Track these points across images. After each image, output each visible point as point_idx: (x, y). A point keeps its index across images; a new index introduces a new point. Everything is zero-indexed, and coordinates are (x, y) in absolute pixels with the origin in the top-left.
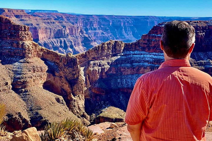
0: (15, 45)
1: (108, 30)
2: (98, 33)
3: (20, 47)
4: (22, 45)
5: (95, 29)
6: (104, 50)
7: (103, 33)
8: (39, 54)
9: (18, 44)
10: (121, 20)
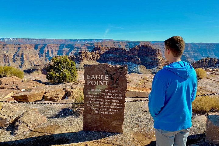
0: (153, 59)
1: (197, 51)
2: (191, 53)
3: (156, 60)
4: (157, 59)
5: (189, 51)
6: (203, 63)
7: (194, 53)
8: (165, 64)
9: (154, 59)
10: (207, 45)
